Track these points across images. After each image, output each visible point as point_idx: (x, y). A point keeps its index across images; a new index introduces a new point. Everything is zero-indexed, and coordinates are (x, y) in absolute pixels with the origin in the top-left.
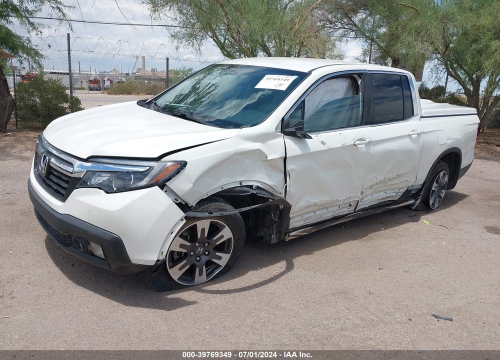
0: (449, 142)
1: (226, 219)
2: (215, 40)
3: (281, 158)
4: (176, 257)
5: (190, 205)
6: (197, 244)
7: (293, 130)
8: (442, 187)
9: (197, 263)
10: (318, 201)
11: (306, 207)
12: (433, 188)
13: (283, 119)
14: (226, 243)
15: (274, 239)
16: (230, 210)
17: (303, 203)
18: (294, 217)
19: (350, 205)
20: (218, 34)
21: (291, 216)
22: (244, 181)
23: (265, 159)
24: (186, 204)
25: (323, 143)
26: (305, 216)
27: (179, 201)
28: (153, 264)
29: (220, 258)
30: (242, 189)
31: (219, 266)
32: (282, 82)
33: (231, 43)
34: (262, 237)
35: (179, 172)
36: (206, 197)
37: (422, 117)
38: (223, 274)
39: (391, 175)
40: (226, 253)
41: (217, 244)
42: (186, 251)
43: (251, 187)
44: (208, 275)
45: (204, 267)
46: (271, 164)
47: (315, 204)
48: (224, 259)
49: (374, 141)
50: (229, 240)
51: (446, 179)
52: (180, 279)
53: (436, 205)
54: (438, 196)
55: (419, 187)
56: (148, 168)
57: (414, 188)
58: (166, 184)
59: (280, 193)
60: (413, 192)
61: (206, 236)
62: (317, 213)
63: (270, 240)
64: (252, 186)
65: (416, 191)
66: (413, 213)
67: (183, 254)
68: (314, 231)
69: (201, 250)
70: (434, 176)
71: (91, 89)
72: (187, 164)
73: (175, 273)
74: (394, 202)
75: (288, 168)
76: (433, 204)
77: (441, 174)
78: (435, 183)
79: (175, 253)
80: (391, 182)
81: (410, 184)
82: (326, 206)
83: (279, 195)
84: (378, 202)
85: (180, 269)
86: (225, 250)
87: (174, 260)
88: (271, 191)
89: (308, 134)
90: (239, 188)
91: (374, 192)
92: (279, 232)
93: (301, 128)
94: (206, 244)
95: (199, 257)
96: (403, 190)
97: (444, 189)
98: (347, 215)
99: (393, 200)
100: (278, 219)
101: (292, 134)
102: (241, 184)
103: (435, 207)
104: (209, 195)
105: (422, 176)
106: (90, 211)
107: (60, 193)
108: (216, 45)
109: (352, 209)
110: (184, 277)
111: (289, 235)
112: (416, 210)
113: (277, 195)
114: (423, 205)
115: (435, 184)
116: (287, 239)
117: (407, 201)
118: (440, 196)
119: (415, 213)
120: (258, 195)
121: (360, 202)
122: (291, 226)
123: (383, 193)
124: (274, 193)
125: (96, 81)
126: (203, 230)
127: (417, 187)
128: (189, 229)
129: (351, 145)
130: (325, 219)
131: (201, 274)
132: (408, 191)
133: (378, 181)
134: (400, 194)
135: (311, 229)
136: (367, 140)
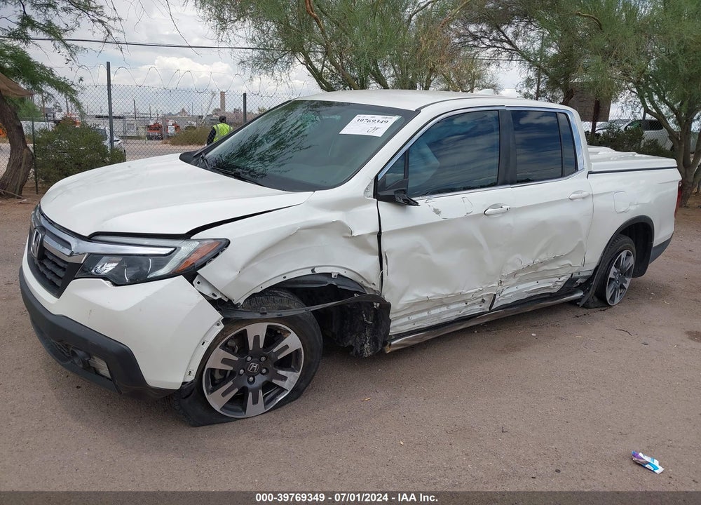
0: (633, 208)
1: (290, 321)
2: (308, 69)
3: (372, 234)
4: (218, 376)
5: (235, 303)
6: (249, 359)
7: (390, 193)
8: (624, 273)
9: (248, 386)
10: (432, 295)
11: (415, 304)
12: (611, 275)
13: (376, 177)
14: (293, 355)
15: (368, 350)
16: (298, 310)
17: (409, 298)
18: (397, 319)
19: (483, 301)
20: (312, 60)
21: (391, 317)
22: (317, 267)
23: (350, 235)
24: (230, 301)
25: (437, 212)
26: (414, 317)
27: (219, 296)
28: (178, 387)
29: (284, 378)
30: (314, 278)
31: (283, 390)
32: (378, 125)
33: (332, 71)
34: (351, 348)
35: (218, 254)
36: (259, 290)
37: (590, 173)
38: (290, 402)
39: (543, 257)
40: (293, 371)
41: (279, 358)
42: (232, 368)
43: (329, 275)
44: (266, 404)
45: (261, 392)
46: (359, 242)
47: (428, 300)
48: (290, 379)
49: (515, 208)
50: (297, 351)
51: (632, 260)
52: (224, 408)
53: (617, 300)
54: (619, 286)
55: (590, 273)
56: (173, 249)
57: (581, 275)
58: (198, 271)
59: (373, 284)
60: (579, 281)
61: (261, 346)
62: (433, 312)
63: (362, 351)
64: (331, 274)
65: (584, 280)
66: (582, 311)
67: (229, 373)
68: (430, 337)
69: (255, 366)
70: (612, 257)
71: (150, 138)
72: (229, 243)
73: (217, 400)
74: (551, 296)
75: (384, 249)
76: (612, 298)
77: (623, 254)
78: (613, 267)
79: (217, 372)
80: (546, 267)
81: (576, 269)
82: (445, 301)
83: (372, 286)
84: (526, 296)
85: (224, 394)
86: (292, 367)
87: (216, 382)
88: (360, 280)
89: (414, 199)
90: (311, 278)
91: (520, 282)
92: (375, 341)
93: (403, 190)
94: (263, 359)
95: (253, 377)
96: (565, 279)
97: (629, 276)
98: (479, 314)
99: (550, 293)
100: (373, 321)
101: (390, 199)
102: (313, 271)
103: (616, 303)
104: (264, 288)
105: (592, 258)
106: (91, 311)
107: (54, 284)
108: (311, 74)
109: (486, 307)
110: (230, 406)
111: (390, 344)
112: (585, 307)
113: (369, 286)
114: (596, 300)
115: (613, 269)
116: (388, 350)
117: (572, 294)
118: (622, 287)
119: (585, 311)
120: (339, 287)
121: (497, 297)
122: (392, 332)
123: (534, 283)
124: (364, 283)
125: (156, 127)
126: (257, 338)
127: (585, 274)
128: (235, 336)
129: (480, 215)
130: (445, 321)
131: (255, 401)
132: (572, 280)
133: (525, 264)
134: (559, 284)
135: (425, 335)
136: (505, 207)
